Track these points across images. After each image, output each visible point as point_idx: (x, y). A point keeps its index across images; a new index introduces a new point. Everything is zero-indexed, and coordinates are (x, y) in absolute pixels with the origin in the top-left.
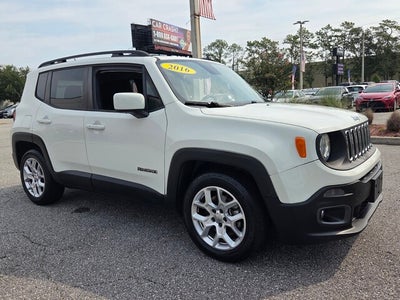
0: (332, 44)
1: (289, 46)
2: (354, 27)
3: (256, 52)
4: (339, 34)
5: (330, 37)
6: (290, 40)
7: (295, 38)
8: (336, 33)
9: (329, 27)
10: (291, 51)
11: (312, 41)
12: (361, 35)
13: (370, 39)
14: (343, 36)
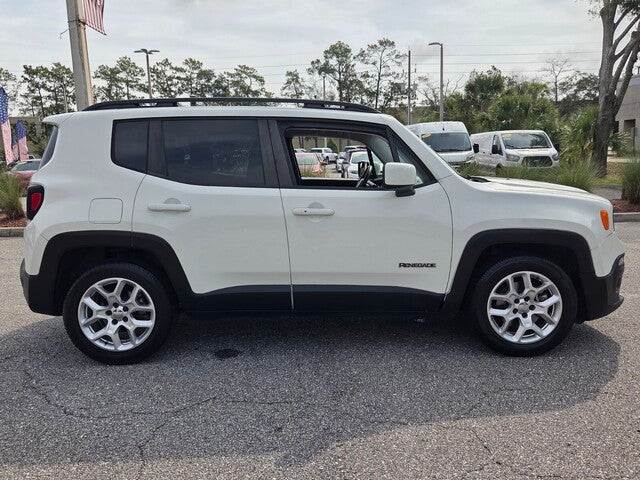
0: (173, 88)
1: (104, 83)
2: (203, 68)
3: (44, 86)
4: (183, 75)
5: (170, 78)
6: (104, 73)
7: (114, 72)
8: (178, 74)
9: (166, 63)
10: (109, 91)
11: (143, 80)
12: (213, 81)
13: (225, 89)
14: (189, 80)
